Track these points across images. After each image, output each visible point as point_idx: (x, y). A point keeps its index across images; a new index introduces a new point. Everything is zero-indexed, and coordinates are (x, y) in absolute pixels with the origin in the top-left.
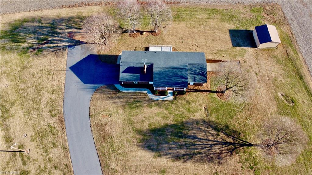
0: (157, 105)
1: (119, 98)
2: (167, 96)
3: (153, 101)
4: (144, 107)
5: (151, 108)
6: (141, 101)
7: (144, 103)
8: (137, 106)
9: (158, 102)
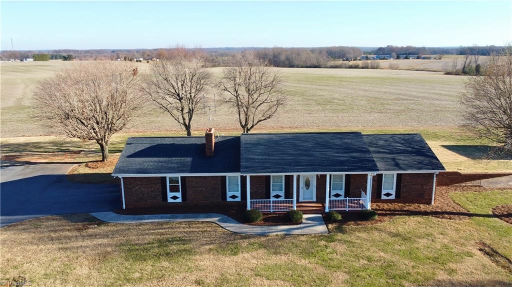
0: (262, 246)
1: (91, 236)
2: (302, 225)
3: (245, 238)
4: (201, 254)
5: (235, 254)
6: (190, 240)
7: (203, 245)
8: (168, 254)
9: (263, 239)
